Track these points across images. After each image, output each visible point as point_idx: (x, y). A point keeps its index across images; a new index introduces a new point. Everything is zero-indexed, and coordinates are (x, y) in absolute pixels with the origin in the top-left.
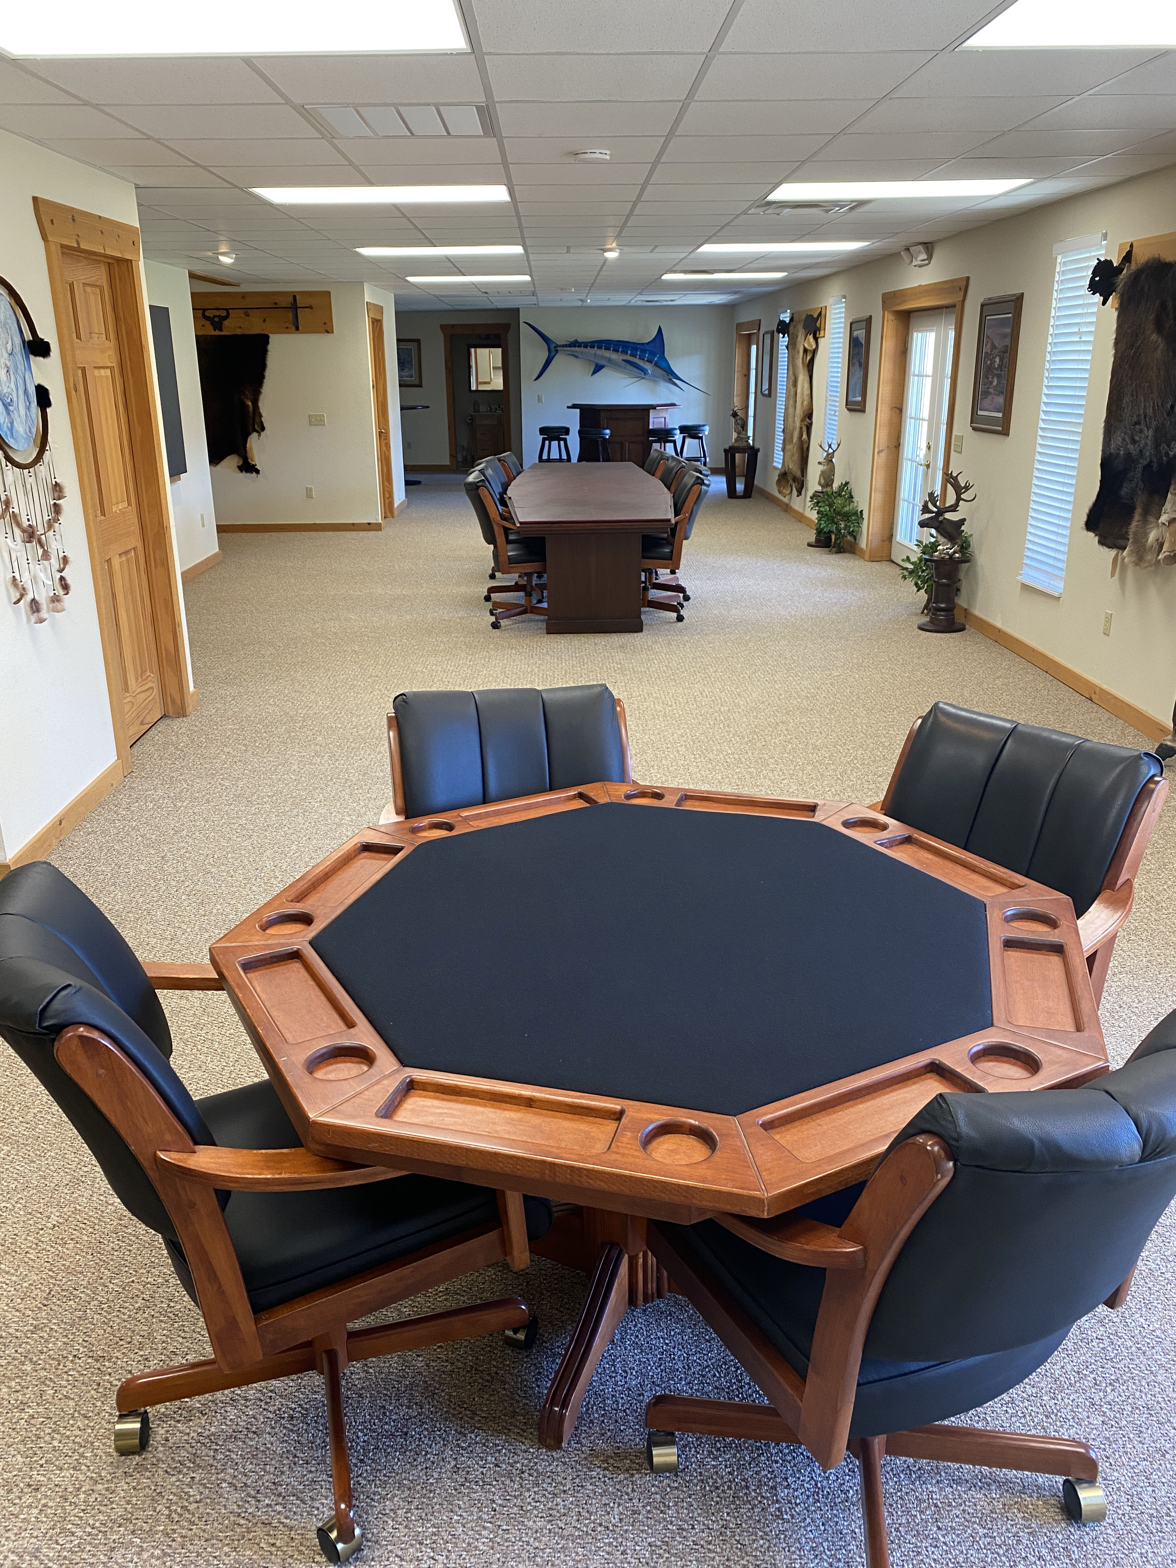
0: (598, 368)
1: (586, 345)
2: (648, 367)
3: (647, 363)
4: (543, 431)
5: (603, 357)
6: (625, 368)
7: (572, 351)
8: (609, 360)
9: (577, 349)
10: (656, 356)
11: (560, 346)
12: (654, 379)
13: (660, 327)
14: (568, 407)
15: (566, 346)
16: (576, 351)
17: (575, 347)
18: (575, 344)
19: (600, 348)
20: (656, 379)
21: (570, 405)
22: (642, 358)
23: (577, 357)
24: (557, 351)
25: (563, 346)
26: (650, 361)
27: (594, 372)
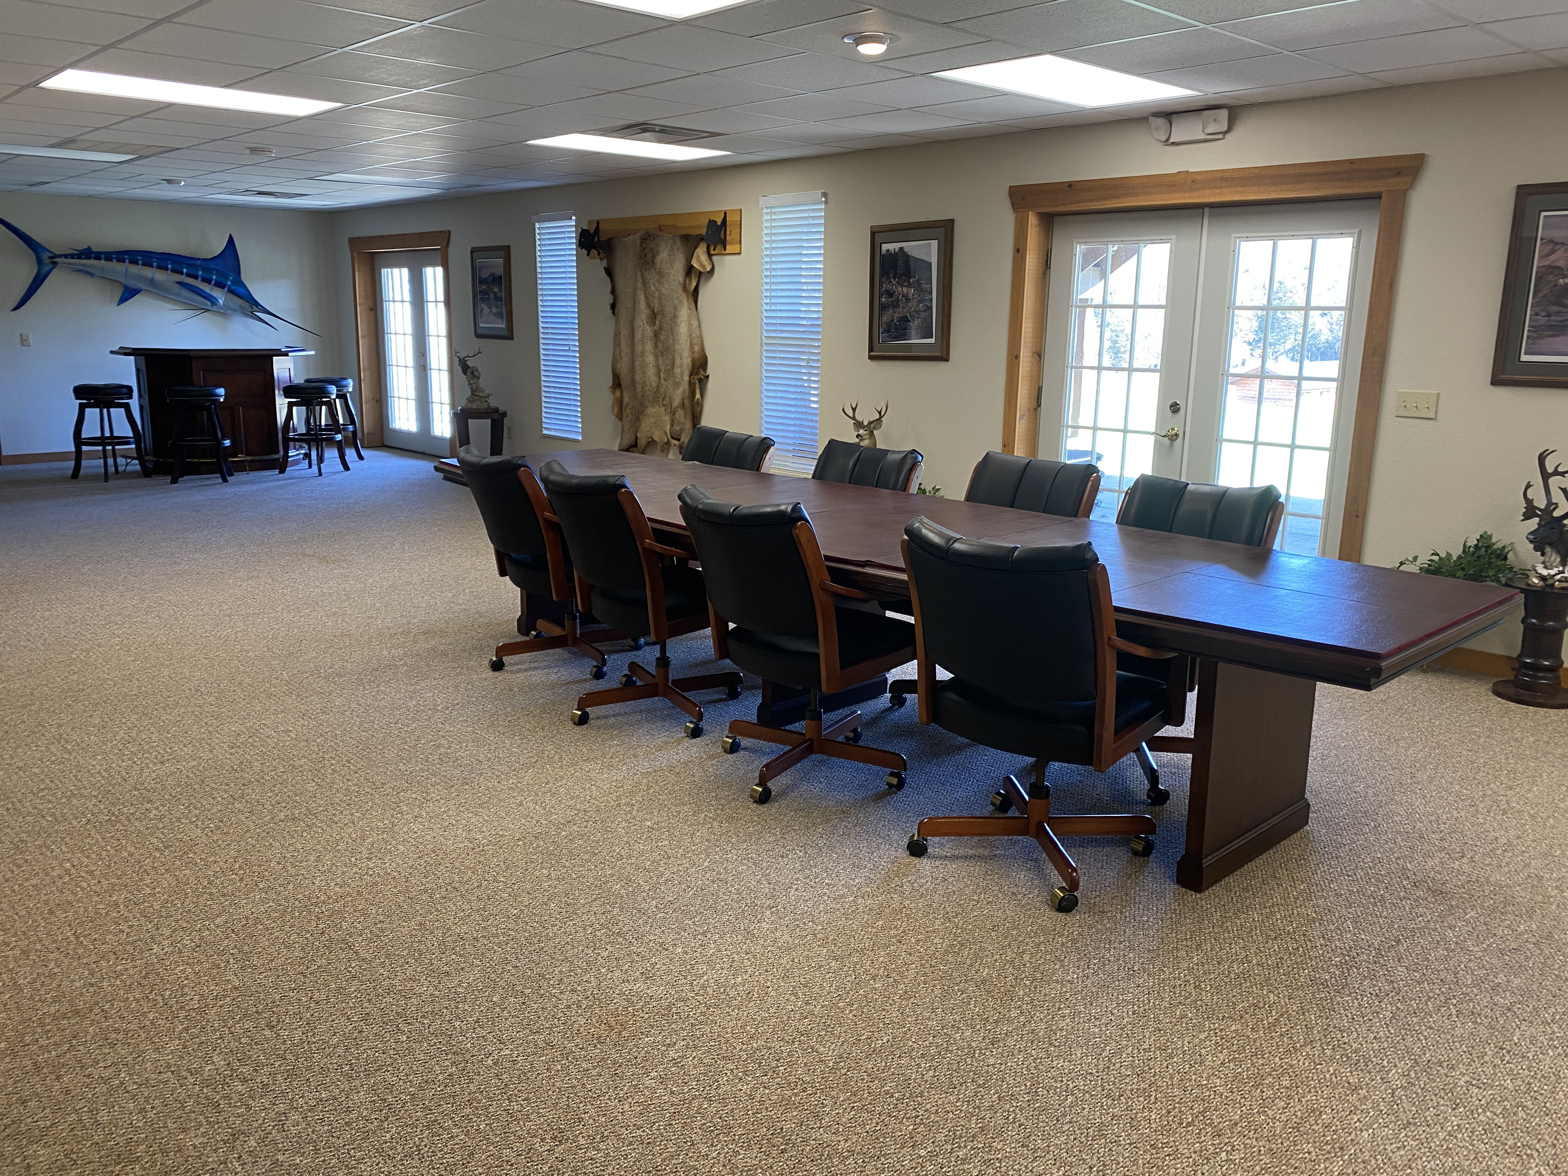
0: (128, 294)
1: (108, 256)
2: (220, 296)
3: (216, 288)
4: (80, 391)
5: (140, 277)
6: (178, 295)
7: (84, 265)
8: (152, 282)
9: (92, 262)
10: (227, 279)
11: (60, 256)
12: (225, 313)
13: (230, 235)
14: (112, 352)
15: (72, 256)
16: (92, 266)
17: (89, 258)
18: (87, 253)
19: (134, 262)
20: (229, 312)
21: (116, 348)
22: (208, 281)
23: (91, 275)
24: (55, 264)
25: (66, 256)
26: (220, 285)
27: (123, 300)
